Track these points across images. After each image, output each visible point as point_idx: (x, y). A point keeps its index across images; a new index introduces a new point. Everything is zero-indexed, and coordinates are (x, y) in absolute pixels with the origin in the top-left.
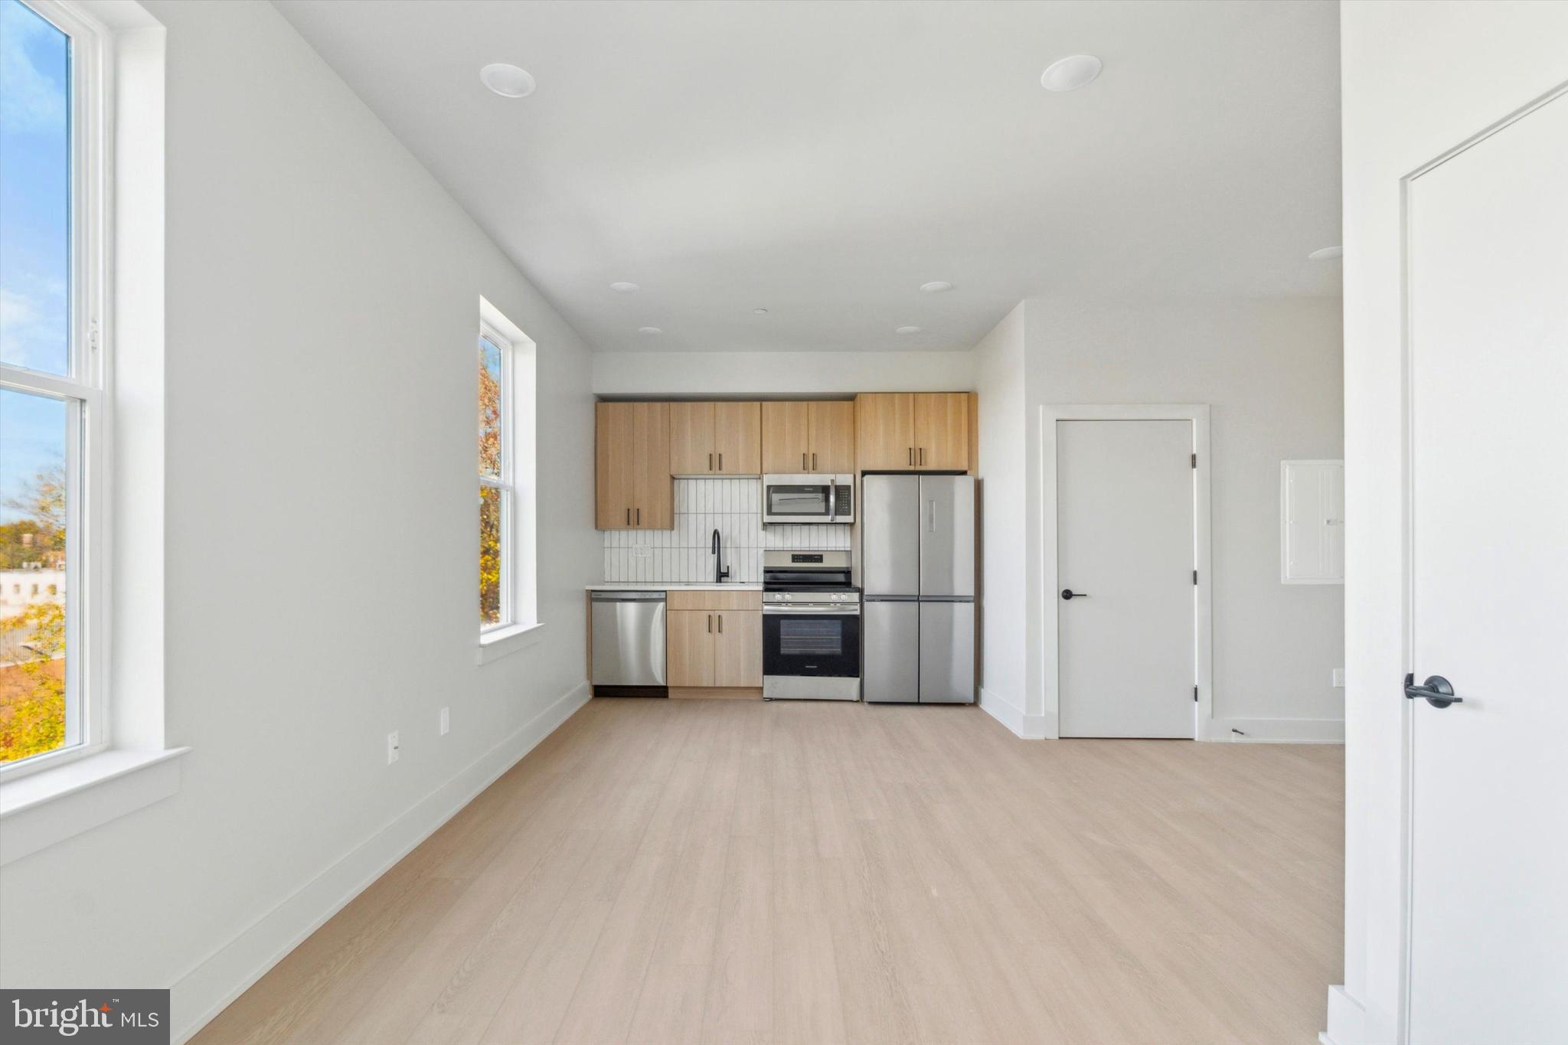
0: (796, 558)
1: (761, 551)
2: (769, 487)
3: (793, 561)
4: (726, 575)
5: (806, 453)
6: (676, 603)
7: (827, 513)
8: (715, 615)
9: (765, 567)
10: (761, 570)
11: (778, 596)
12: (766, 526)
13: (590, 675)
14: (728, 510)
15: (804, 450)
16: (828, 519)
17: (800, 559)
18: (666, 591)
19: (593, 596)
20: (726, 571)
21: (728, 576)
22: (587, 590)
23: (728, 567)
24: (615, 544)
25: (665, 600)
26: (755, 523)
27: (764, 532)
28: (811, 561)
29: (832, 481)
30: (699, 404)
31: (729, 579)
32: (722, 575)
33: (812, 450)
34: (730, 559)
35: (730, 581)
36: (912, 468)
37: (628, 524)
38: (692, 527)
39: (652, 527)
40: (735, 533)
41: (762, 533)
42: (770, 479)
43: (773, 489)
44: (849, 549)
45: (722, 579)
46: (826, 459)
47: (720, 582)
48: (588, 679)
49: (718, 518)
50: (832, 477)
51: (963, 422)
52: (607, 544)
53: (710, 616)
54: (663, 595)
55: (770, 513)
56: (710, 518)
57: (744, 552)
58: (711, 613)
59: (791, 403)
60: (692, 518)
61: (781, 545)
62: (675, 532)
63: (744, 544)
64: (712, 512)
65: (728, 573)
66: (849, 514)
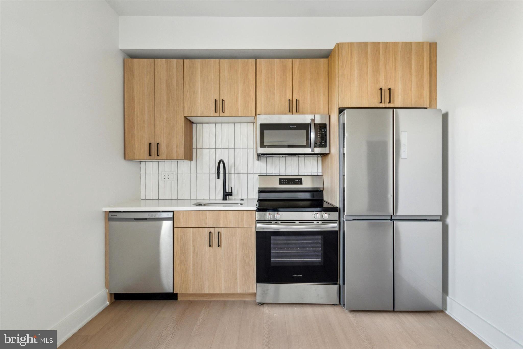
0: (282, 181)
1: (257, 176)
2: (261, 125)
3: (280, 183)
4: (231, 194)
5: (291, 99)
6: (182, 222)
7: (308, 145)
8: (215, 232)
9: (259, 188)
10: (257, 190)
11: (269, 216)
12: (260, 156)
13: (108, 284)
14: (232, 146)
15: (289, 96)
16: (308, 150)
17: (285, 182)
18: (173, 211)
19: (110, 216)
20: (230, 191)
21: (231, 195)
22: (106, 212)
23: (232, 188)
24: (149, 171)
25: (172, 219)
26: (252, 155)
27: (259, 162)
28: (294, 184)
29: (312, 120)
30: (207, 60)
31: (233, 197)
32: (227, 195)
33: (295, 97)
34: (232, 183)
35: (234, 198)
36: (382, 105)
37: (150, 155)
38: (206, 159)
39: (169, 157)
40: (238, 163)
41: (257, 163)
42: (264, 119)
43: (264, 127)
44: (321, 174)
45: (227, 197)
46: (306, 103)
47: (226, 199)
48: (106, 288)
49: (225, 151)
50: (312, 116)
51: (425, 66)
52: (143, 171)
53: (210, 233)
54: (170, 215)
55: (262, 145)
56: (219, 151)
57: (244, 177)
58: (212, 230)
59: (278, 60)
60: (206, 151)
61: (272, 172)
62: (193, 163)
63: (244, 171)
64: (221, 147)
65: (232, 192)
66: (326, 147)
